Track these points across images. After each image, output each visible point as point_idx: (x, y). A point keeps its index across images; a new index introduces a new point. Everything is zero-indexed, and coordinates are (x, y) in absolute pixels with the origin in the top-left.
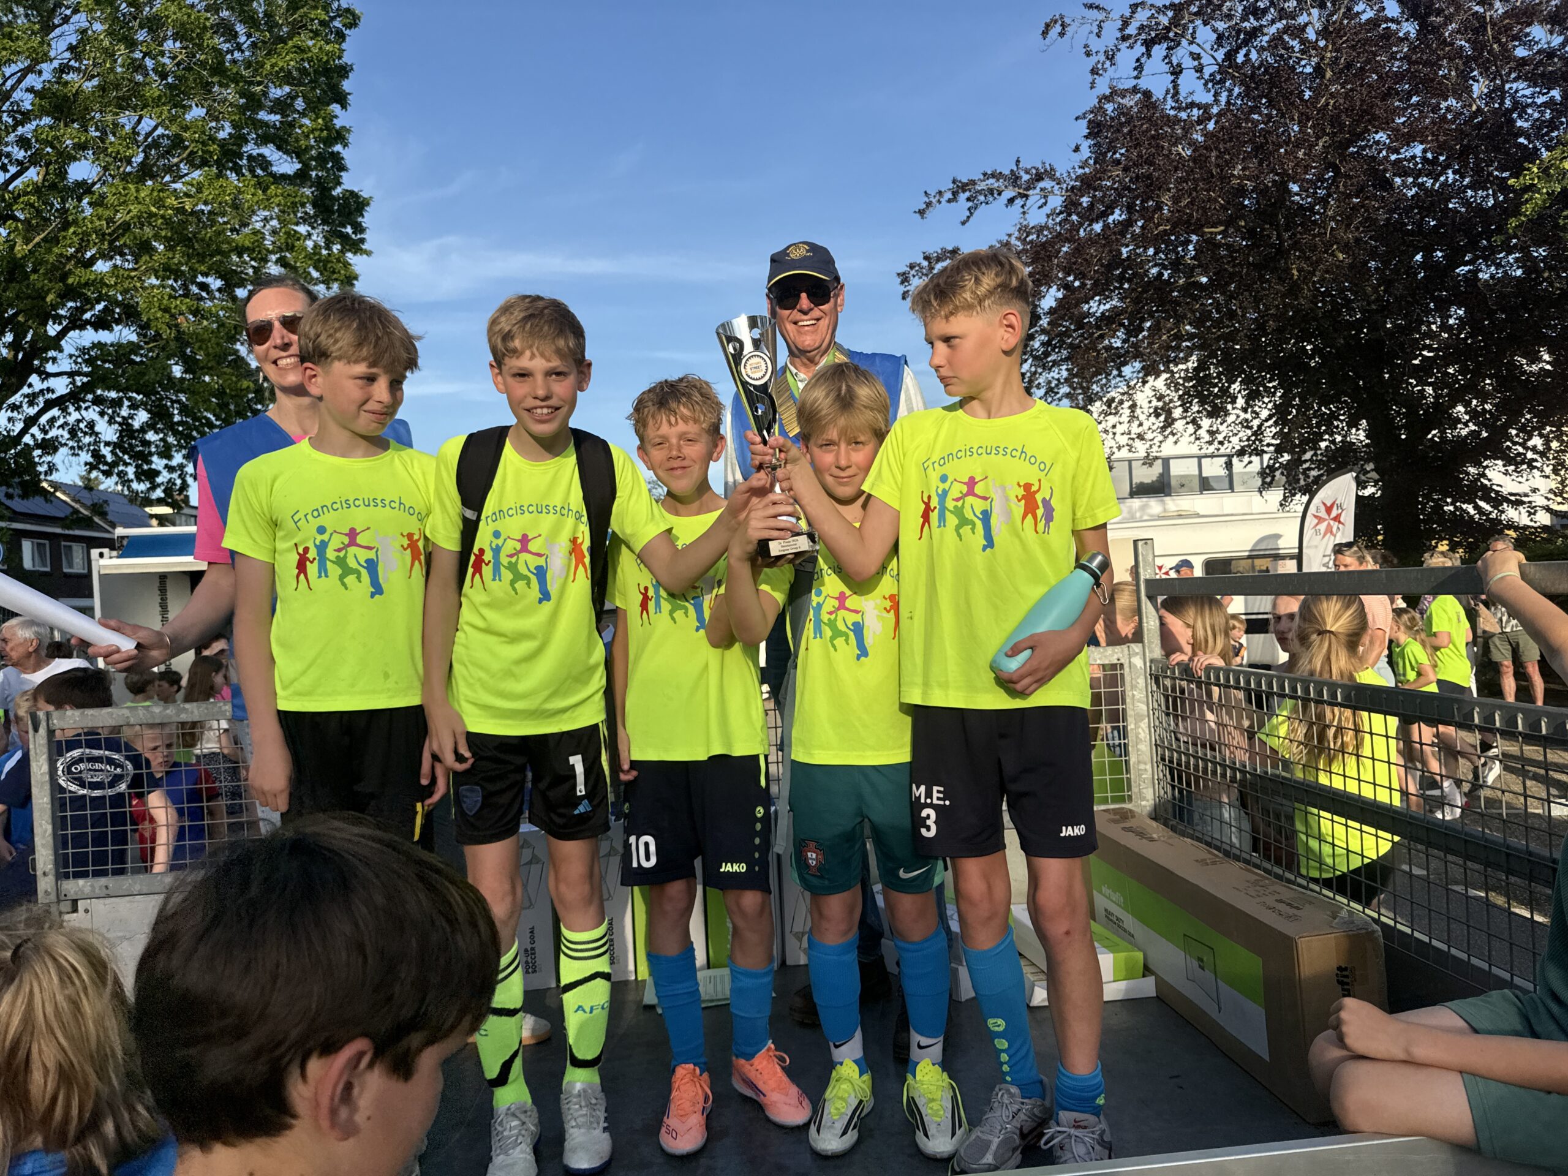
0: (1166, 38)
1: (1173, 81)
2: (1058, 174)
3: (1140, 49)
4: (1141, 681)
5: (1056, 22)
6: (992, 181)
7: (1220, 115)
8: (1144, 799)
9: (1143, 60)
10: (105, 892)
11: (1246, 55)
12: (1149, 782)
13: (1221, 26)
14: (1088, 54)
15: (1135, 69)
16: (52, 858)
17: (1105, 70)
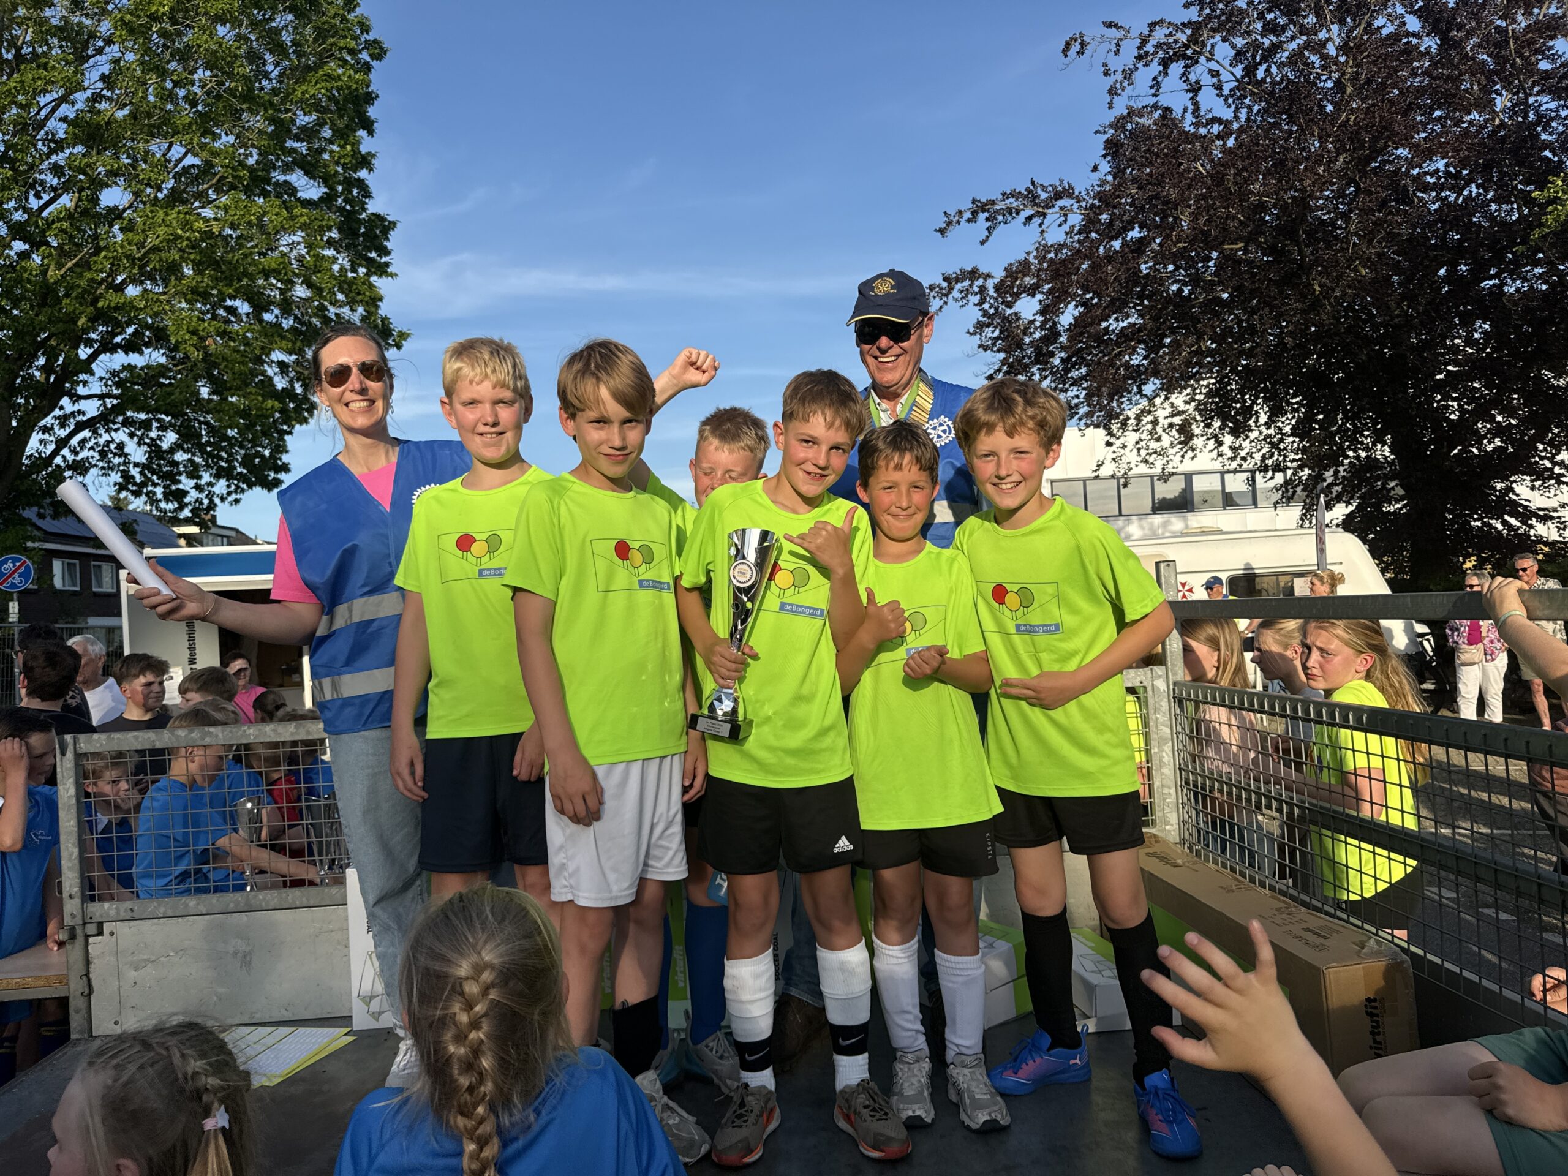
0: (1185, 57)
1: (1192, 98)
2: (1076, 193)
3: (1155, 68)
4: (1164, 704)
5: (1076, 40)
6: (1011, 200)
7: (1241, 130)
8: (1168, 823)
9: (1160, 79)
10: (129, 915)
11: (1268, 70)
12: (1173, 806)
13: (1239, 42)
14: (1106, 74)
15: (1152, 87)
16: (78, 881)
17: (1123, 90)
